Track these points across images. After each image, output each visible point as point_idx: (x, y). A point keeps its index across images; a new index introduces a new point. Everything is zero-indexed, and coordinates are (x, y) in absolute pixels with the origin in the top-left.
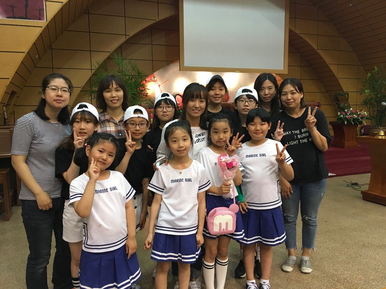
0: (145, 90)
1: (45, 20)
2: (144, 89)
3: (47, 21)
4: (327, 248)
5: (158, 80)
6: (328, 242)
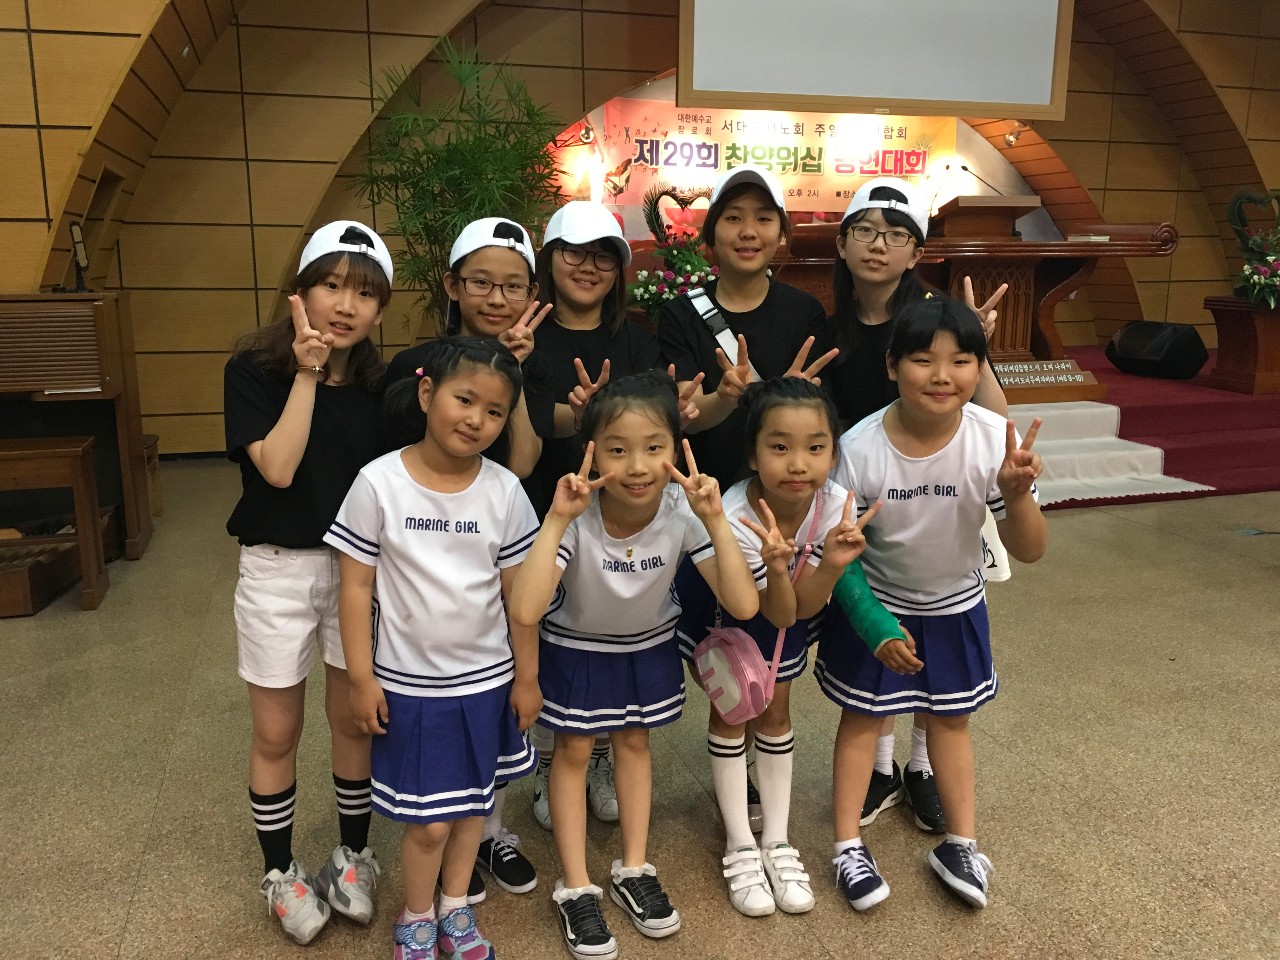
0: (551, 173)
2: (547, 171)
4: (1172, 758)
5: (601, 141)
6: (1176, 734)
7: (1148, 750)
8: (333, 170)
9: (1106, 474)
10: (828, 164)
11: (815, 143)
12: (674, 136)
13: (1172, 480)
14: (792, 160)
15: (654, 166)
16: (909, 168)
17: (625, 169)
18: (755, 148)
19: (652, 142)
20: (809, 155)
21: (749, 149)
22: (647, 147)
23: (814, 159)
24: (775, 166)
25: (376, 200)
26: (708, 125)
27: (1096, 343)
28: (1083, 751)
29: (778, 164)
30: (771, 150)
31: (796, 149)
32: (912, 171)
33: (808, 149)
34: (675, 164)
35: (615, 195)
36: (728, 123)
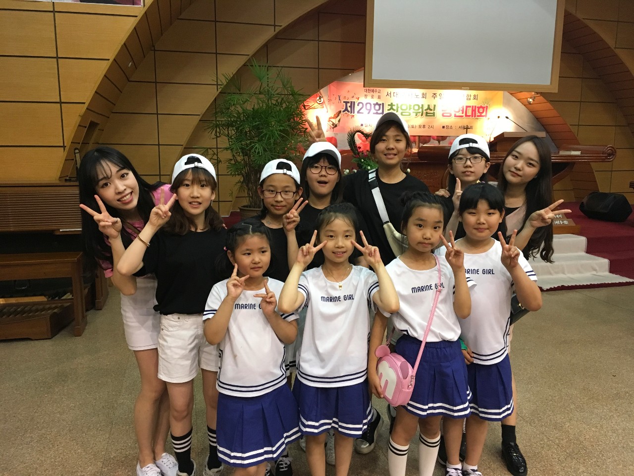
1: (142, 4)
2: (301, 121)
3: (144, 6)
4: (614, 431)
5: (326, 102)
6: (616, 418)
7: (601, 426)
8: (199, 118)
9: (580, 272)
10: (438, 113)
11: (432, 102)
12: (362, 99)
13: (614, 275)
14: (420, 110)
15: (352, 114)
16: (479, 114)
17: (338, 115)
18: (402, 105)
19: (351, 102)
20: (429, 108)
21: (399, 106)
22: (349, 105)
23: (431, 110)
24: (412, 114)
25: (218, 135)
26: (379, 94)
27: (574, 201)
28: (568, 426)
29: (414, 112)
30: (410, 106)
31: (422, 105)
32: (481, 116)
33: (429, 106)
34: (362, 113)
35: (333, 128)
36: (389, 93)
